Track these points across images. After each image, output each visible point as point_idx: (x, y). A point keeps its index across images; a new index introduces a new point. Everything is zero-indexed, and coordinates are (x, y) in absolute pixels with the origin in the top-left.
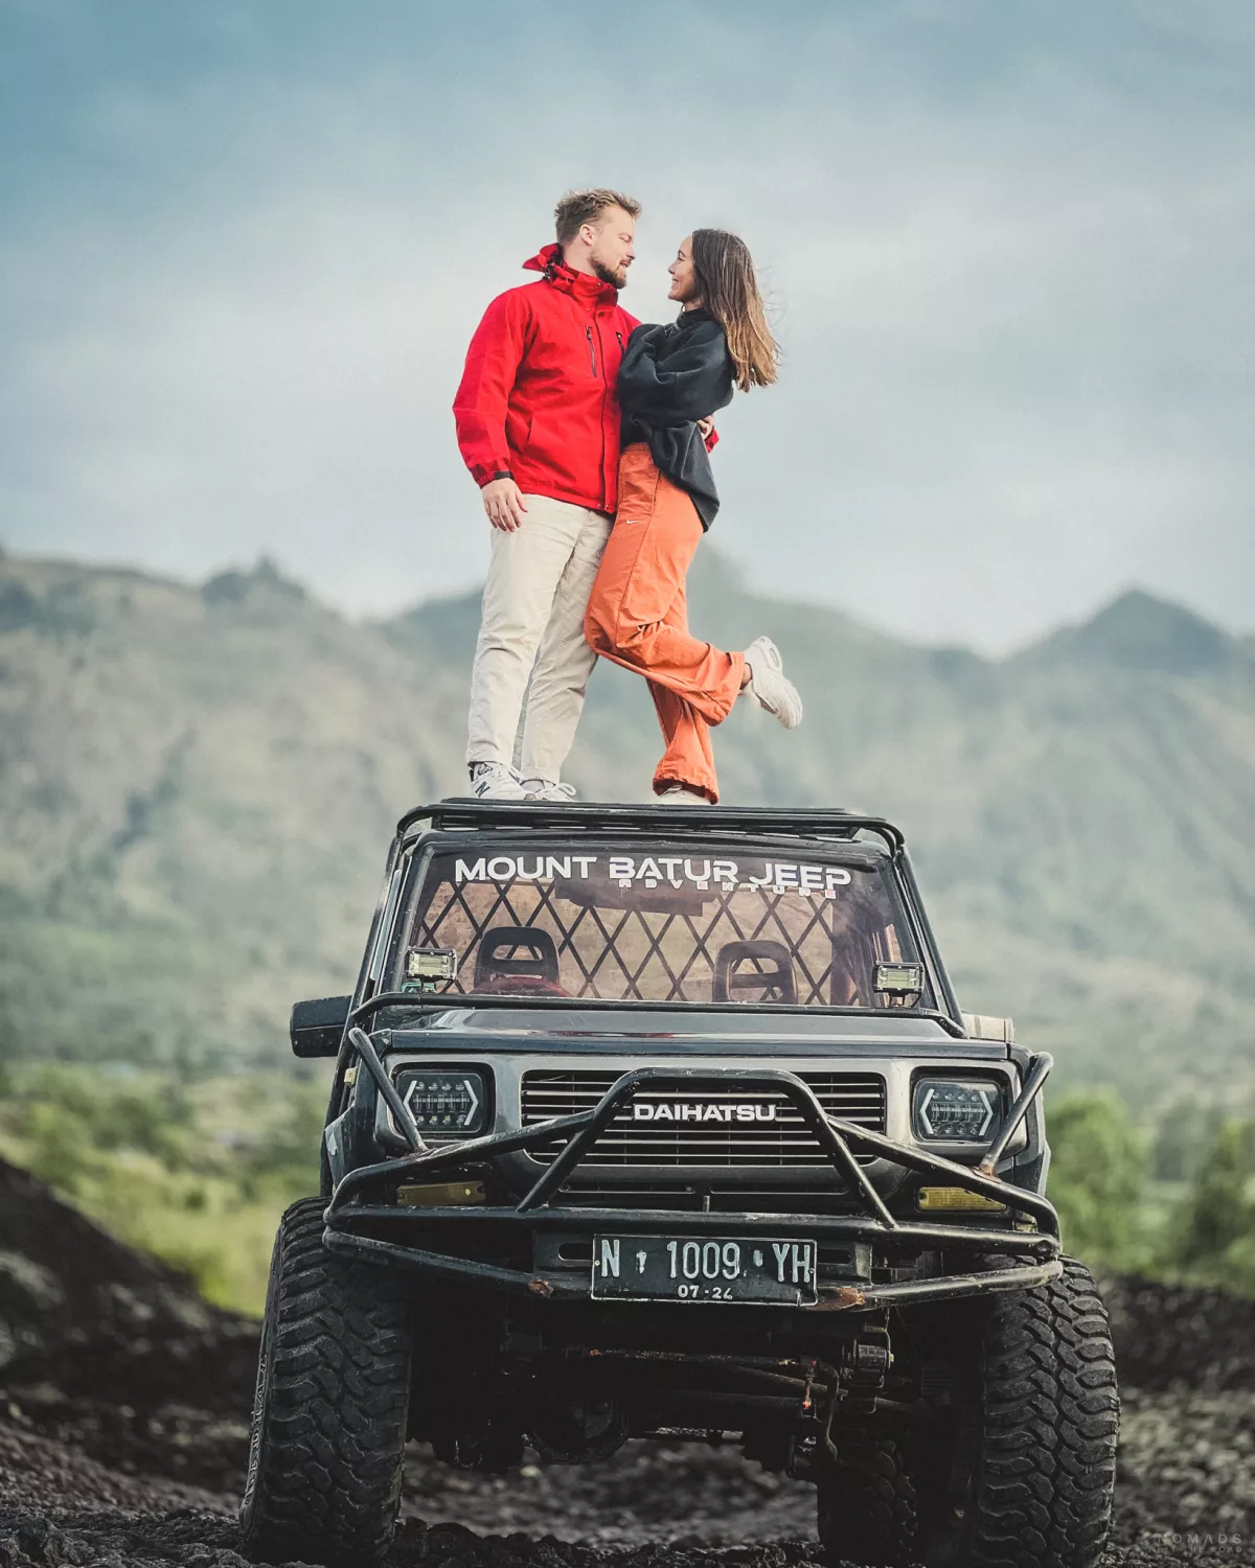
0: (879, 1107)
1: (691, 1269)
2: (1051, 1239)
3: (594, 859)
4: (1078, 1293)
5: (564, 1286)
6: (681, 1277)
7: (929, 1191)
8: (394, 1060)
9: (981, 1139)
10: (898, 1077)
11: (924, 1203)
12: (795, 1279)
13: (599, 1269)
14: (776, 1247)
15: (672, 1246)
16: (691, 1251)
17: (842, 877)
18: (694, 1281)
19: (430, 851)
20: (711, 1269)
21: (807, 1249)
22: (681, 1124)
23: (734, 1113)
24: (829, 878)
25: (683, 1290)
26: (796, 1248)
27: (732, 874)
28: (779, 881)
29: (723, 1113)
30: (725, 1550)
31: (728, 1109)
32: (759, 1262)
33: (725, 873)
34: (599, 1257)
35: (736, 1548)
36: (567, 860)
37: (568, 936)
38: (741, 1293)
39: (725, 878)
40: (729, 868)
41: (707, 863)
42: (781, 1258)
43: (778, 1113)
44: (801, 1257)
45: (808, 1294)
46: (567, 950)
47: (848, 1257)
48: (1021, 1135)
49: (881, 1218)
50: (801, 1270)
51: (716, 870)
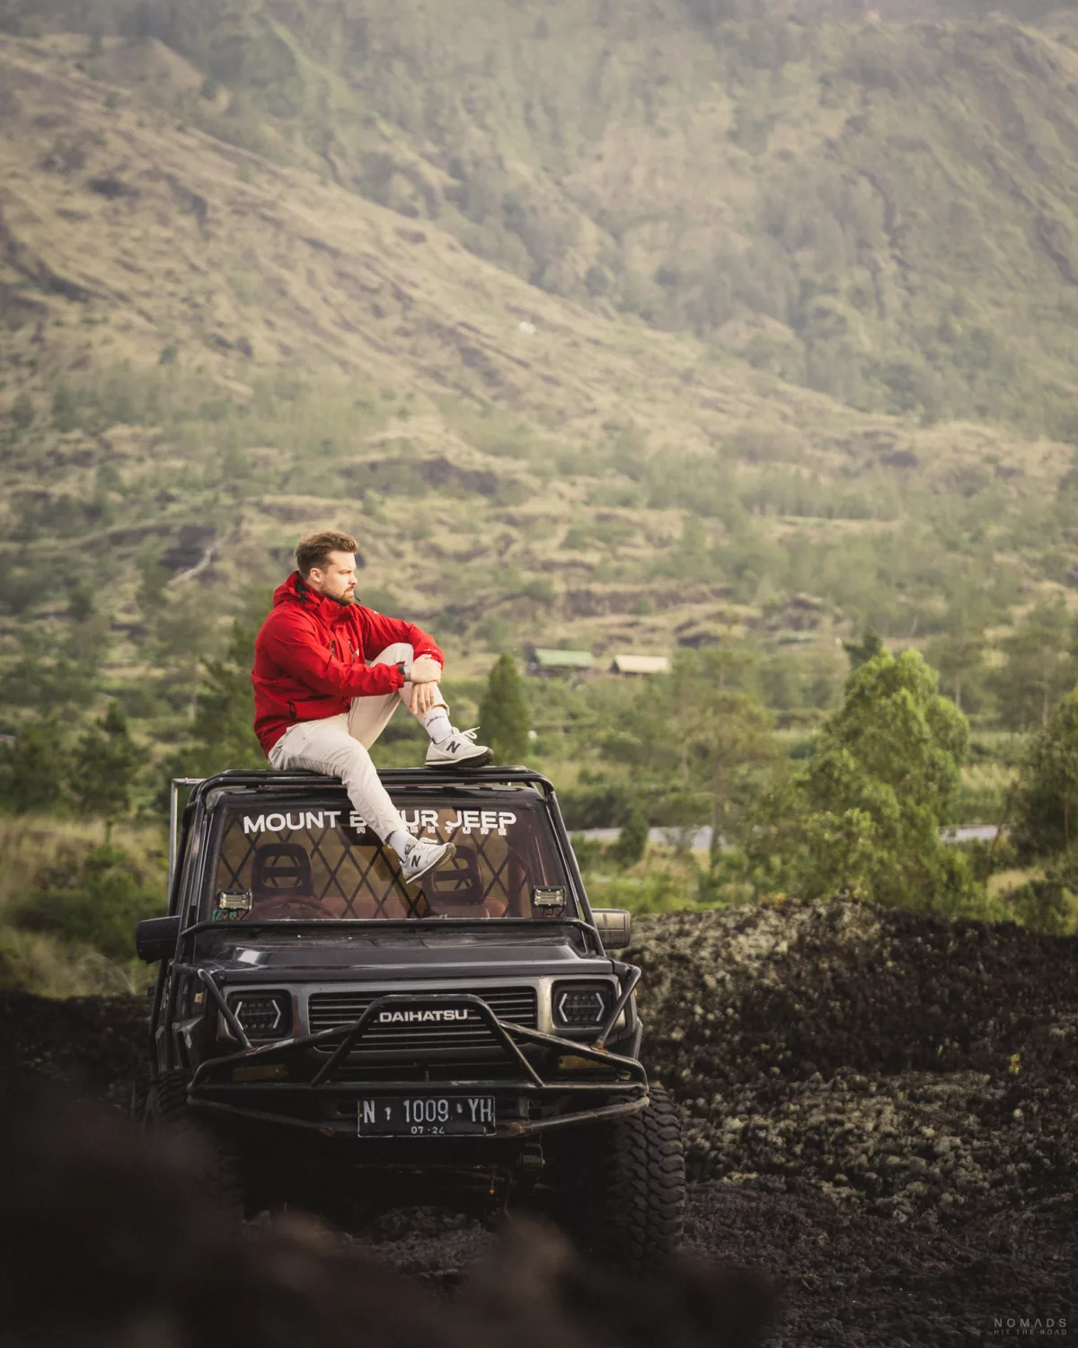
0: (534, 1008)
1: (419, 1117)
2: (641, 1085)
3: (339, 813)
4: (661, 1113)
5: (340, 1129)
6: (413, 1122)
7: (565, 1058)
8: (228, 990)
9: (596, 1024)
10: (545, 987)
11: (563, 1066)
12: (483, 1120)
13: (363, 1118)
14: (471, 1102)
15: (407, 1103)
16: (418, 1106)
17: (510, 818)
18: (420, 1124)
19: (225, 811)
20: (431, 1116)
21: (489, 1101)
22: (409, 1023)
23: (442, 1016)
24: (501, 819)
25: (414, 1130)
26: (482, 1101)
27: (433, 820)
28: (467, 824)
29: (435, 1016)
30: (441, 1272)
31: (438, 1013)
32: (460, 1110)
33: (429, 819)
34: (362, 1112)
35: (450, 1270)
36: (320, 814)
37: (316, 845)
38: (450, 1130)
39: (430, 824)
40: (431, 816)
41: (417, 812)
42: (474, 1108)
43: (469, 1014)
44: (486, 1107)
45: (491, 1129)
46: (316, 855)
47: (515, 1106)
48: (622, 1019)
49: (534, 1081)
50: (486, 1114)
51: (423, 817)
